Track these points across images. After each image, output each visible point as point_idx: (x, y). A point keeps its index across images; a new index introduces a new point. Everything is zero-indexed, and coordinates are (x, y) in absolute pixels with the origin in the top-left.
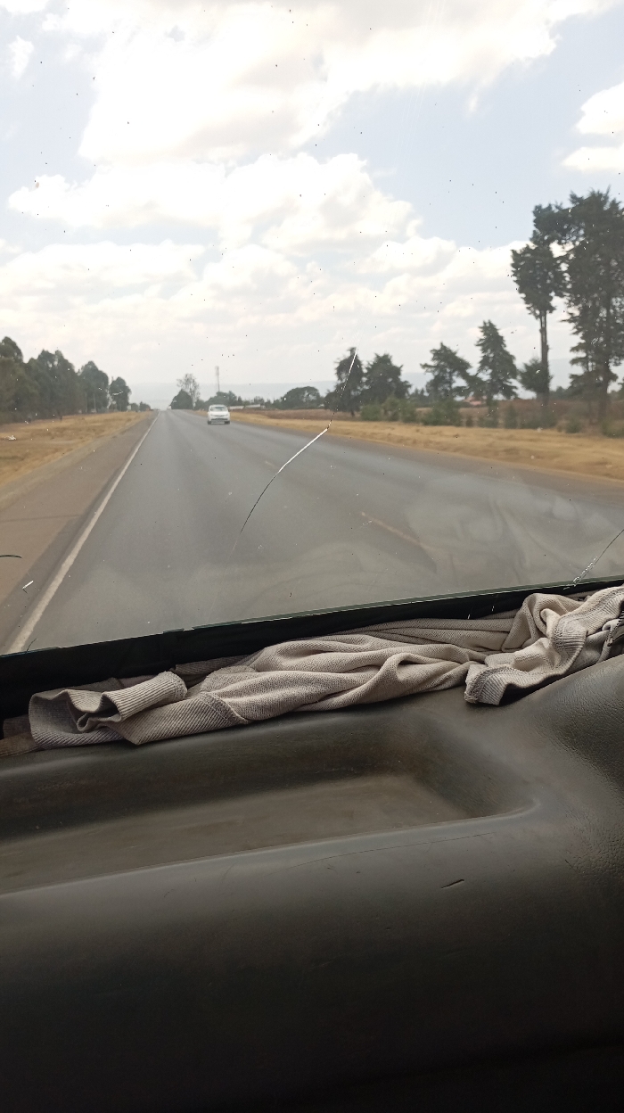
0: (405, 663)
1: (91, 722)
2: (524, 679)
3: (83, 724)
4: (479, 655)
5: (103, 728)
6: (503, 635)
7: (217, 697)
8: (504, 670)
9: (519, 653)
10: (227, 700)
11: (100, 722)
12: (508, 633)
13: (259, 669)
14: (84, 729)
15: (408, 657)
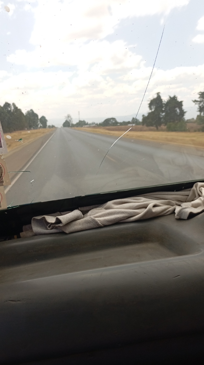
0: (155, 206)
1: (52, 226)
2: (195, 211)
3: (49, 227)
4: (179, 203)
5: (56, 228)
6: (187, 196)
7: (93, 218)
8: (188, 208)
9: (193, 202)
10: (96, 219)
11: (55, 226)
12: (188, 196)
13: (106, 209)
14: (50, 228)
15: (156, 204)
